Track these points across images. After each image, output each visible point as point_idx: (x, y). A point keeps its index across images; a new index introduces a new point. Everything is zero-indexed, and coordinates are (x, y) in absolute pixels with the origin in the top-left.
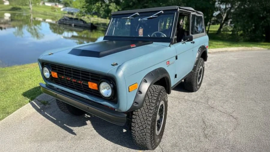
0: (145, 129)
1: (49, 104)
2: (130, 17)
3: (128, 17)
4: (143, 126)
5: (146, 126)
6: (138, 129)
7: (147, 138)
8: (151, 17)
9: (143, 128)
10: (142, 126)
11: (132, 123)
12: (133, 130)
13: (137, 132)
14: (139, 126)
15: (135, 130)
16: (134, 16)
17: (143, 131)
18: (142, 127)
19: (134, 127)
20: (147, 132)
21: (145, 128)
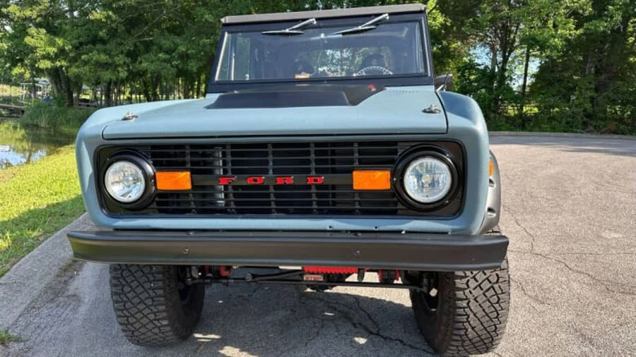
0: (496, 286)
1: (18, 340)
2: (293, 29)
3: (285, 29)
4: (490, 278)
5: (497, 275)
6: (477, 292)
7: (502, 309)
8: (360, 28)
9: (490, 285)
10: (487, 279)
11: (457, 281)
12: (461, 300)
13: (475, 299)
14: (480, 281)
15: (470, 296)
16: (303, 28)
17: (492, 292)
18: (489, 280)
19: (463, 290)
20: (503, 293)
21: (497, 282)
